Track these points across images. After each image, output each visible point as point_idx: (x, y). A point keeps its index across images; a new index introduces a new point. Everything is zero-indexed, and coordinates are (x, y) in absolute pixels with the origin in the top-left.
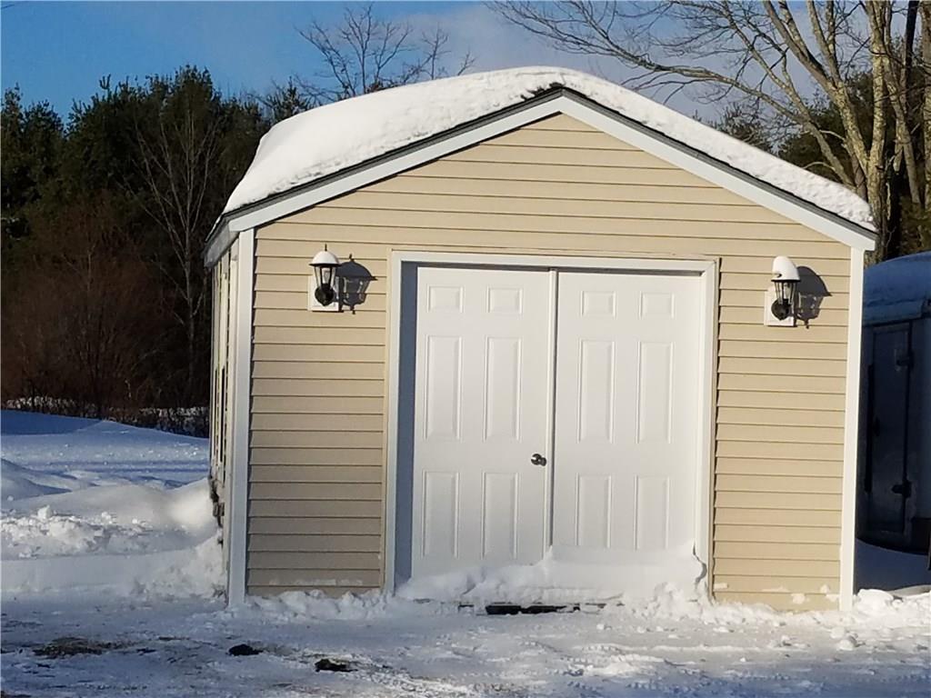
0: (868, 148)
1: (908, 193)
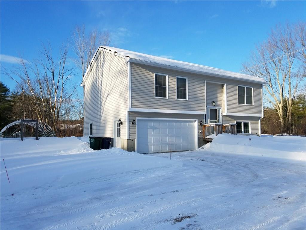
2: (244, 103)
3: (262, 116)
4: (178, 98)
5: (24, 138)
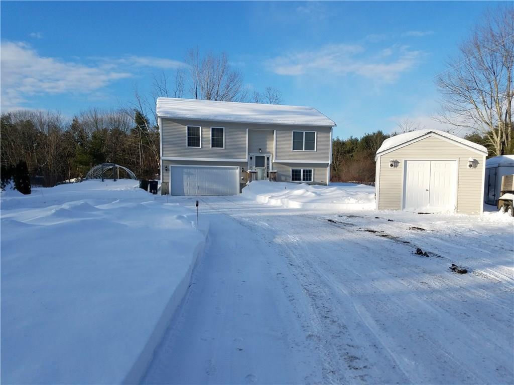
0: (498, 137)
1: (505, 145)
2: (302, 150)
3: (329, 162)
4: (213, 146)
5: (104, 180)
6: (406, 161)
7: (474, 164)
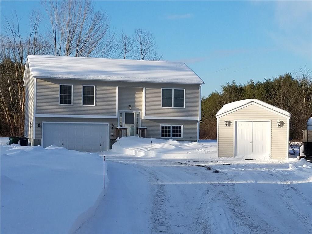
2: (171, 106)
3: (199, 118)
4: (83, 104)
6: (236, 122)
7: (282, 124)
